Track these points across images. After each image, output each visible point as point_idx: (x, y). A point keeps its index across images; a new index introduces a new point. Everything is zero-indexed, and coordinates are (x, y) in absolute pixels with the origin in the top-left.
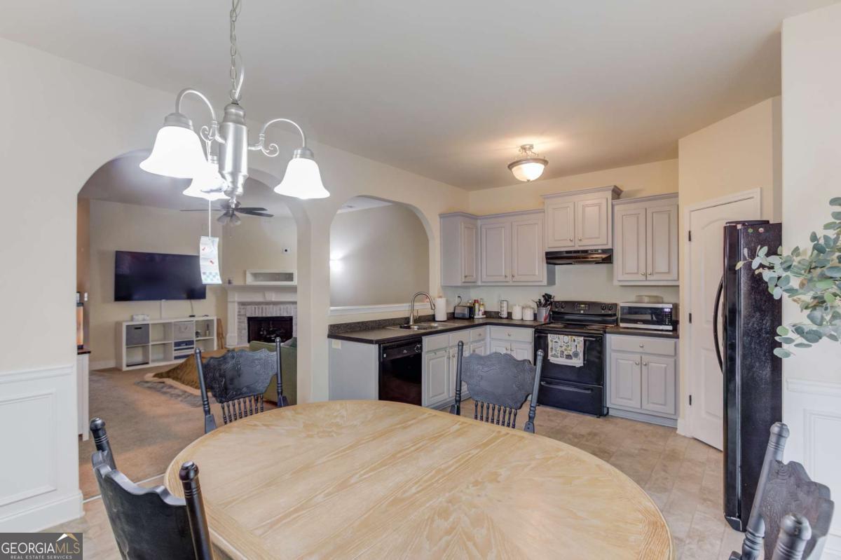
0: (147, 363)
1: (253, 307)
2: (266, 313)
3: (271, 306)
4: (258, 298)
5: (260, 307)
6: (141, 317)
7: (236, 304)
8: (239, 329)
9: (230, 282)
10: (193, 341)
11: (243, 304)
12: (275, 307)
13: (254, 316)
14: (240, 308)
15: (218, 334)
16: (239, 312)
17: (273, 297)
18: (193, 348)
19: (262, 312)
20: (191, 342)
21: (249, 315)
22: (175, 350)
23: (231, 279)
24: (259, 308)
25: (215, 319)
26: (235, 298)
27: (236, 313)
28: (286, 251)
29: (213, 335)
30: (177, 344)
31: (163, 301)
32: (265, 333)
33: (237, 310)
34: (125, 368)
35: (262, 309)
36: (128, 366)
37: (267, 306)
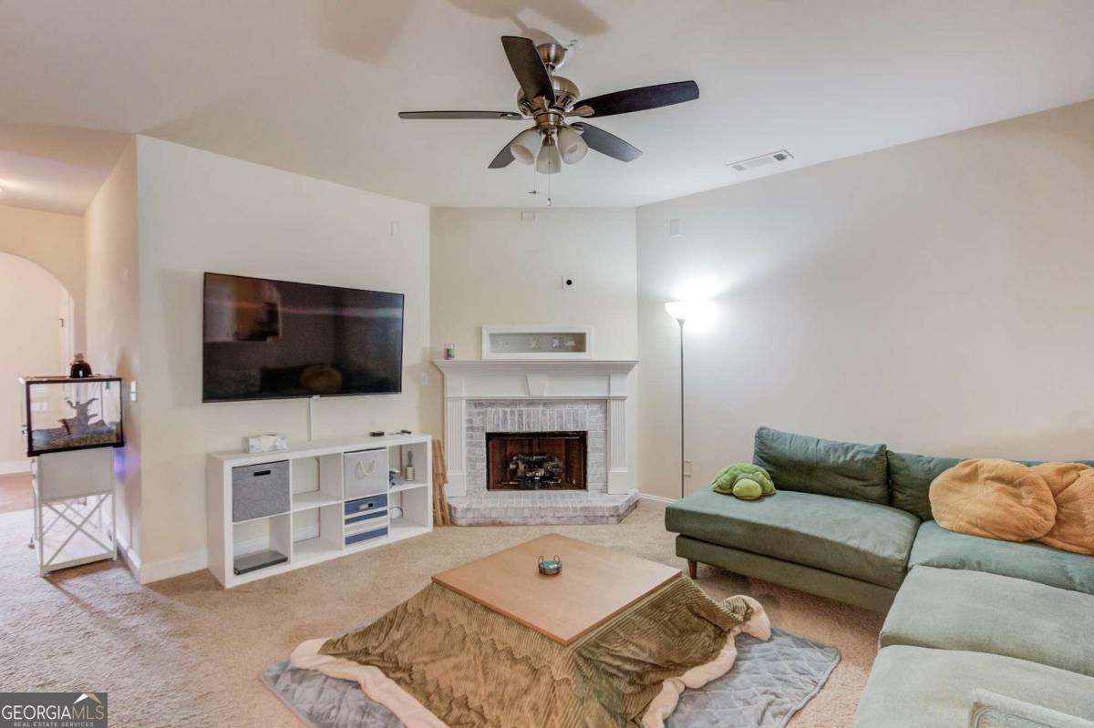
0: (285, 560)
1: (500, 410)
2: (528, 424)
3: (541, 408)
4: (513, 390)
5: (516, 410)
6: (266, 443)
7: (464, 403)
8: (469, 459)
9: (448, 354)
10: (385, 496)
11: (478, 403)
12: (548, 411)
13: (501, 430)
14: (470, 414)
15: (435, 476)
16: (470, 421)
17: (544, 387)
18: (385, 513)
19: (521, 423)
20: (381, 500)
21: (490, 429)
22: (348, 521)
23: (451, 347)
24: (512, 413)
25: (428, 439)
26: (461, 389)
27: (464, 425)
28: (569, 282)
29: (426, 481)
30: (352, 506)
31: (315, 397)
32: (522, 467)
33: (464, 418)
34: (231, 581)
35: (521, 415)
36: (238, 572)
37: (531, 409)
